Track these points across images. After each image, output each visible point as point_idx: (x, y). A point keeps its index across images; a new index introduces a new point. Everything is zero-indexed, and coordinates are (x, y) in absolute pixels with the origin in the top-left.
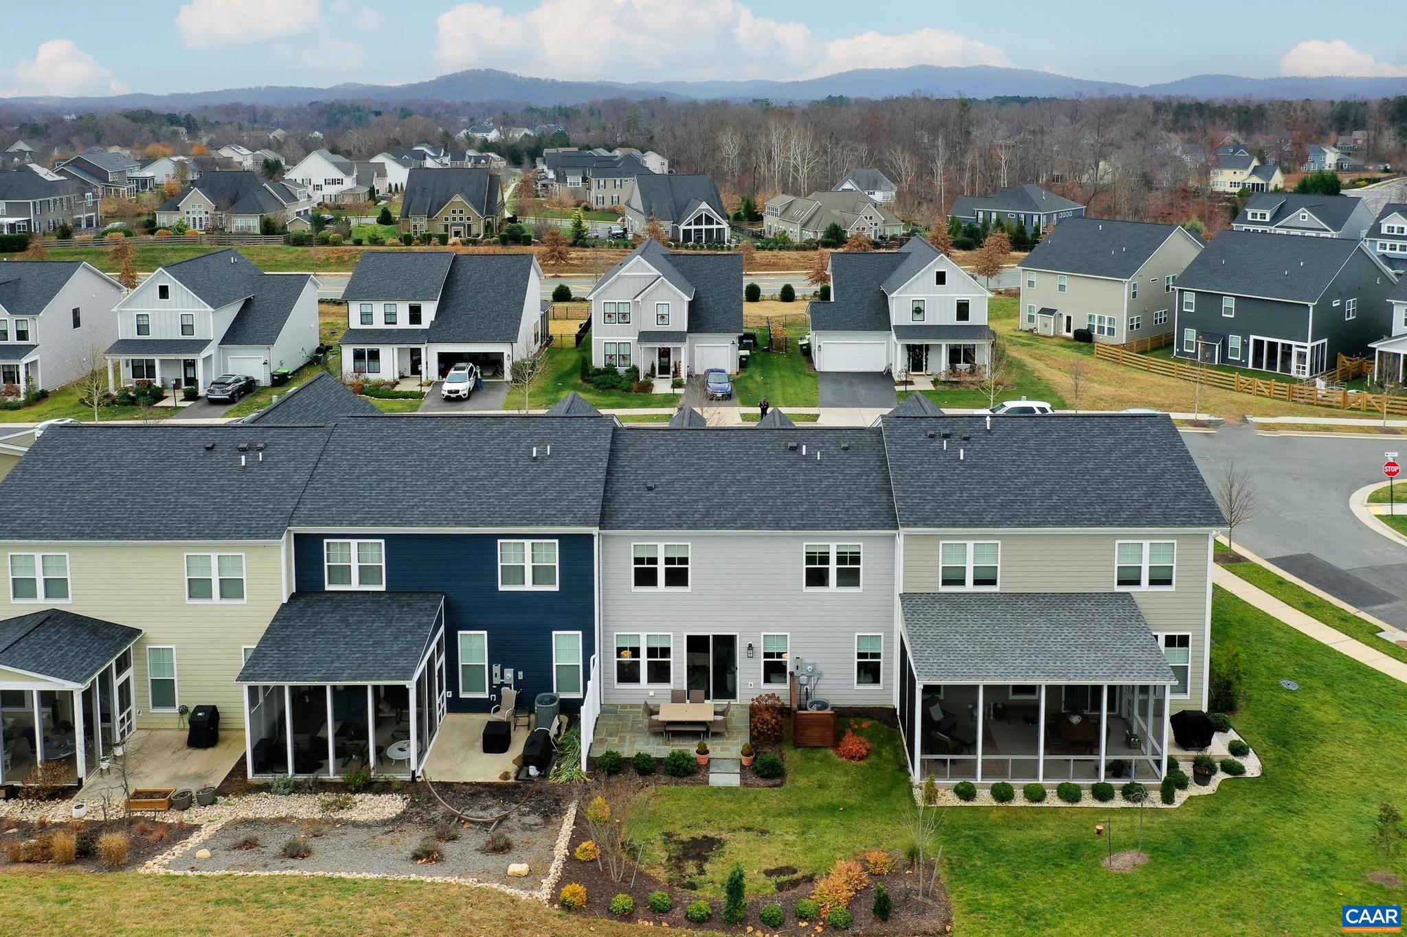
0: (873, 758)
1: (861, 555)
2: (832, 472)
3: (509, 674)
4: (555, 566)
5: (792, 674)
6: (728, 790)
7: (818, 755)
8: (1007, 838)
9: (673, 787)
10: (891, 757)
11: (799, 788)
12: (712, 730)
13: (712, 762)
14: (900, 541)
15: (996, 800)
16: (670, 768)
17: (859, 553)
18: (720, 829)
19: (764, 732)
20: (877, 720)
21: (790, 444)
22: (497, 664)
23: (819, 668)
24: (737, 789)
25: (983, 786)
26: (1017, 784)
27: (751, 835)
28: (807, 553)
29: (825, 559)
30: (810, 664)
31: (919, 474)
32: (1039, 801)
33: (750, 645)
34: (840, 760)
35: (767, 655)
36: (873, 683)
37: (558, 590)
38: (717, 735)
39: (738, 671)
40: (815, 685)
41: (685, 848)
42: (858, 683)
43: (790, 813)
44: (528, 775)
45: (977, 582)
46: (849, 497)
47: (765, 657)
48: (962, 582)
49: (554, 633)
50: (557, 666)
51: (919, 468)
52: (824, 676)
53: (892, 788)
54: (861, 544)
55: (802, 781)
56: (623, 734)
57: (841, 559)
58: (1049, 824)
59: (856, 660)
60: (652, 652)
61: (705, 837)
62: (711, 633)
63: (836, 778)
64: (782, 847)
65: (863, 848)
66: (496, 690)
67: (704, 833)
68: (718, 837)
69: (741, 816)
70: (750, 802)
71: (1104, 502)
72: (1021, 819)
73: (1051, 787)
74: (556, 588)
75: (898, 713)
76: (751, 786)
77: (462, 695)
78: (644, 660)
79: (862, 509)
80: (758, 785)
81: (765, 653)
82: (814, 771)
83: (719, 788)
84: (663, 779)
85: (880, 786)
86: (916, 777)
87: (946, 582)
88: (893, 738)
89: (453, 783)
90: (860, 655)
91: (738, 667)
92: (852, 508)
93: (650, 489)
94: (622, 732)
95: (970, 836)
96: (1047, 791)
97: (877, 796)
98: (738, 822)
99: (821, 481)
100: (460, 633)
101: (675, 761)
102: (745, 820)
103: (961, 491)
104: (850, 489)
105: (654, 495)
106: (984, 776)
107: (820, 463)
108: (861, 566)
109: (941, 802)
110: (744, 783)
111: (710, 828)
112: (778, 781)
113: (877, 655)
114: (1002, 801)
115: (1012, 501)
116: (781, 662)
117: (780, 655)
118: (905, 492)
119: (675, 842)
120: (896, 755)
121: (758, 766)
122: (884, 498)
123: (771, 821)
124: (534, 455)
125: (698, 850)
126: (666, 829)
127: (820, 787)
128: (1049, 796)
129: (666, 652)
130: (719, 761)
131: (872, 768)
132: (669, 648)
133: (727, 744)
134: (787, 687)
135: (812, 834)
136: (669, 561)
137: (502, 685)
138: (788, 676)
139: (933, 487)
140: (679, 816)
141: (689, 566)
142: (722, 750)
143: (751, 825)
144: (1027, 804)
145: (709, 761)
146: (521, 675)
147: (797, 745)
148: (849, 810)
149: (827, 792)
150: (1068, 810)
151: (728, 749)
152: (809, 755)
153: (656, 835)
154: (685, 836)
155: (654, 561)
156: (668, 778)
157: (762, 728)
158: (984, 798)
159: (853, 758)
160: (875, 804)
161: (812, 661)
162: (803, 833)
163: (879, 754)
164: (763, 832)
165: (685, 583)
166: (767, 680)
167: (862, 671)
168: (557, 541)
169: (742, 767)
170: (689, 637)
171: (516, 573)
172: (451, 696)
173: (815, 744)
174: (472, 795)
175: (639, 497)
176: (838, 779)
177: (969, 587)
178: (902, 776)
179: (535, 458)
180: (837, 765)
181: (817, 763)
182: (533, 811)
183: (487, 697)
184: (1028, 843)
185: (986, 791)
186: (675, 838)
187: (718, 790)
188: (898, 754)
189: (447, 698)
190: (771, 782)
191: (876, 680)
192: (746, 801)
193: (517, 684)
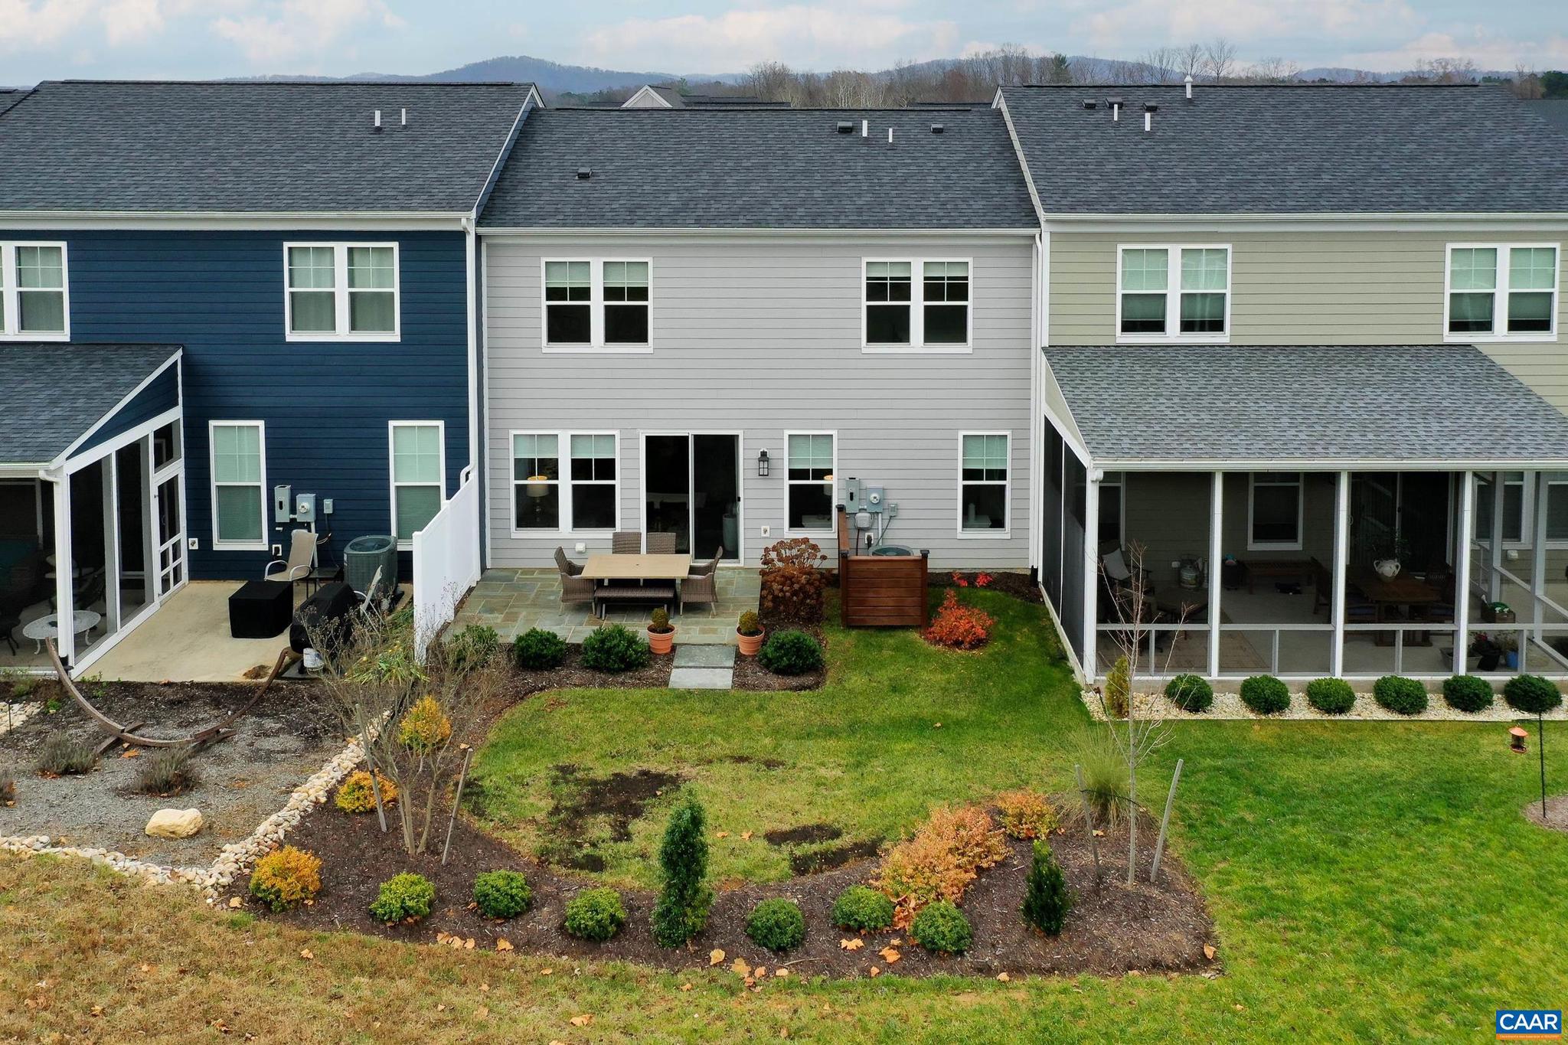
0: (997, 646)
1: (970, 282)
2: (914, 158)
3: (306, 503)
4: (392, 294)
5: (841, 509)
6: (705, 694)
7: (891, 641)
8: (1296, 771)
9: (594, 691)
10: (1033, 644)
11: (850, 692)
12: (686, 598)
13: (679, 650)
14: (1044, 246)
15: (1252, 711)
16: (591, 655)
17: (966, 278)
18: (680, 760)
19: (784, 597)
20: (1001, 590)
21: (841, 124)
22: (283, 482)
23: (893, 498)
24: (725, 693)
25: (1226, 687)
26: (1292, 683)
27: (744, 769)
28: (868, 279)
29: (902, 289)
30: (875, 490)
31: (1074, 150)
32: (1342, 710)
33: (764, 454)
34: (933, 648)
35: (794, 474)
36: (991, 527)
37: (398, 339)
38: (694, 608)
39: (741, 504)
40: (884, 530)
41: (596, 792)
42: (964, 526)
43: (831, 732)
44: (302, 669)
45: (1187, 326)
46: (947, 188)
47: (791, 478)
48: (1159, 326)
49: (392, 424)
50: (398, 488)
51: (1072, 143)
52: (902, 514)
53: (1039, 691)
54: (969, 260)
55: (856, 681)
56: (515, 610)
57: (932, 290)
58: (1379, 748)
59: (961, 483)
60: (580, 468)
61: (645, 773)
62: (690, 432)
63: (925, 676)
64: (811, 790)
65: (989, 791)
66: (281, 534)
67: (645, 767)
68: (673, 773)
69: (727, 738)
70: (748, 714)
71: (1418, 182)
72: (1315, 740)
73: (1362, 686)
74: (395, 337)
75: (1040, 578)
76: (754, 687)
77: (218, 545)
78: (565, 484)
79: (972, 203)
80: (768, 687)
81: (791, 471)
82: (882, 666)
83: (689, 692)
84: (577, 676)
85: (1015, 689)
86: (1087, 670)
87: (1128, 326)
88: (1034, 615)
89: (145, 684)
90: (968, 474)
91: (741, 494)
92: (953, 200)
93: (584, 177)
94: (513, 606)
95: (1218, 769)
96: (1358, 695)
97: (1013, 704)
98: (721, 747)
99: (894, 168)
100: (212, 423)
101: (603, 642)
102: (736, 745)
103: (1153, 169)
104: (948, 178)
105: (590, 185)
106: (1223, 668)
107: (893, 147)
108: (969, 303)
109: (1140, 714)
110: (741, 682)
111: (660, 757)
112: (809, 680)
113: (1002, 474)
114: (1267, 711)
115: (1249, 181)
116: (822, 486)
117: (820, 474)
118: (1048, 170)
119: (577, 782)
120: (1043, 641)
121: (769, 650)
122: (1010, 188)
123: (789, 745)
124: (377, 123)
125: (623, 797)
126: (564, 760)
127: (894, 690)
128: (1358, 703)
129: (606, 468)
130: (695, 650)
131: (996, 660)
132: (613, 461)
133: (713, 624)
134: (831, 534)
135: (877, 766)
136: (610, 293)
137: (293, 524)
138: (835, 512)
139: (1100, 164)
140: (596, 738)
141: (650, 303)
142: (703, 631)
143: (746, 753)
144: (1318, 717)
145: (674, 648)
146: (328, 505)
147: (849, 624)
148: (954, 728)
149: (908, 698)
150: (1407, 725)
151: (714, 631)
152: (873, 641)
153: (541, 771)
154: (602, 772)
155: (584, 293)
156: (588, 675)
157: (781, 590)
158: (1228, 707)
159: (958, 644)
160: (1007, 718)
161: (880, 485)
162: (858, 765)
163: (1009, 640)
164: (770, 764)
165: (641, 337)
166: (795, 522)
167: (972, 507)
168: (395, 245)
169: (739, 657)
170: (650, 440)
171: (319, 308)
172: (196, 547)
173: (886, 622)
174: (172, 703)
175: (562, 188)
176: (930, 677)
177: (1173, 333)
178: (1056, 674)
179: (379, 130)
180: (928, 656)
181: (886, 653)
182: (290, 728)
183: (266, 548)
184: (1347, 780)
185: (1230, 695)
186: (579, 775)
187: (685, 696)
188: (1045, 639)
189: (190, 552)
190: (794, 681)
191: (998, 523)
192: (740, 713)
193: (323, 523)
